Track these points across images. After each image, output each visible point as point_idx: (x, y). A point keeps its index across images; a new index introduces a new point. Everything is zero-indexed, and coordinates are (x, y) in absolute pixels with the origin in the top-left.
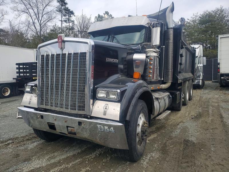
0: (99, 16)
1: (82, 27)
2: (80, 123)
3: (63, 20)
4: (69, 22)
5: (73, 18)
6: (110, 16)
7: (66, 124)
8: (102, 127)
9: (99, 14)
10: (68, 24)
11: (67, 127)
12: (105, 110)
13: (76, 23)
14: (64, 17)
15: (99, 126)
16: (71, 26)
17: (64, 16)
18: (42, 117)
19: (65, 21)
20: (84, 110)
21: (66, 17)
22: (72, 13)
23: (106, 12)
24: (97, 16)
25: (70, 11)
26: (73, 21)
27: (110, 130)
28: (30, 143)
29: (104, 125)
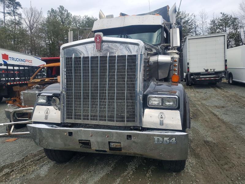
0: (53, 10)
1: (32, 22)
2: (129, 137)
3: (5, 12)
4: (14, 15)
5: (19, 11)
6: (65, 11)
7: (108, 140)
8: (161, 139)
9: (52, 9)
10: (13, 18)
11: (109, 142)
12: (162, 119)
13: (23, 16)
14: (7, 9)
15: (156, 138)
16: (18, 20)
17: (7, 7)
18: (70, 134)
19: (9, 13)
20: (134, 121)
21: (11, 9)
22: (18, 4)
23: (60, 6)
24: (50, 10)
25: (16, 1)
26: (20, 15)
27: (171, 141)
28: (38, 169)
29: (163, 136)
